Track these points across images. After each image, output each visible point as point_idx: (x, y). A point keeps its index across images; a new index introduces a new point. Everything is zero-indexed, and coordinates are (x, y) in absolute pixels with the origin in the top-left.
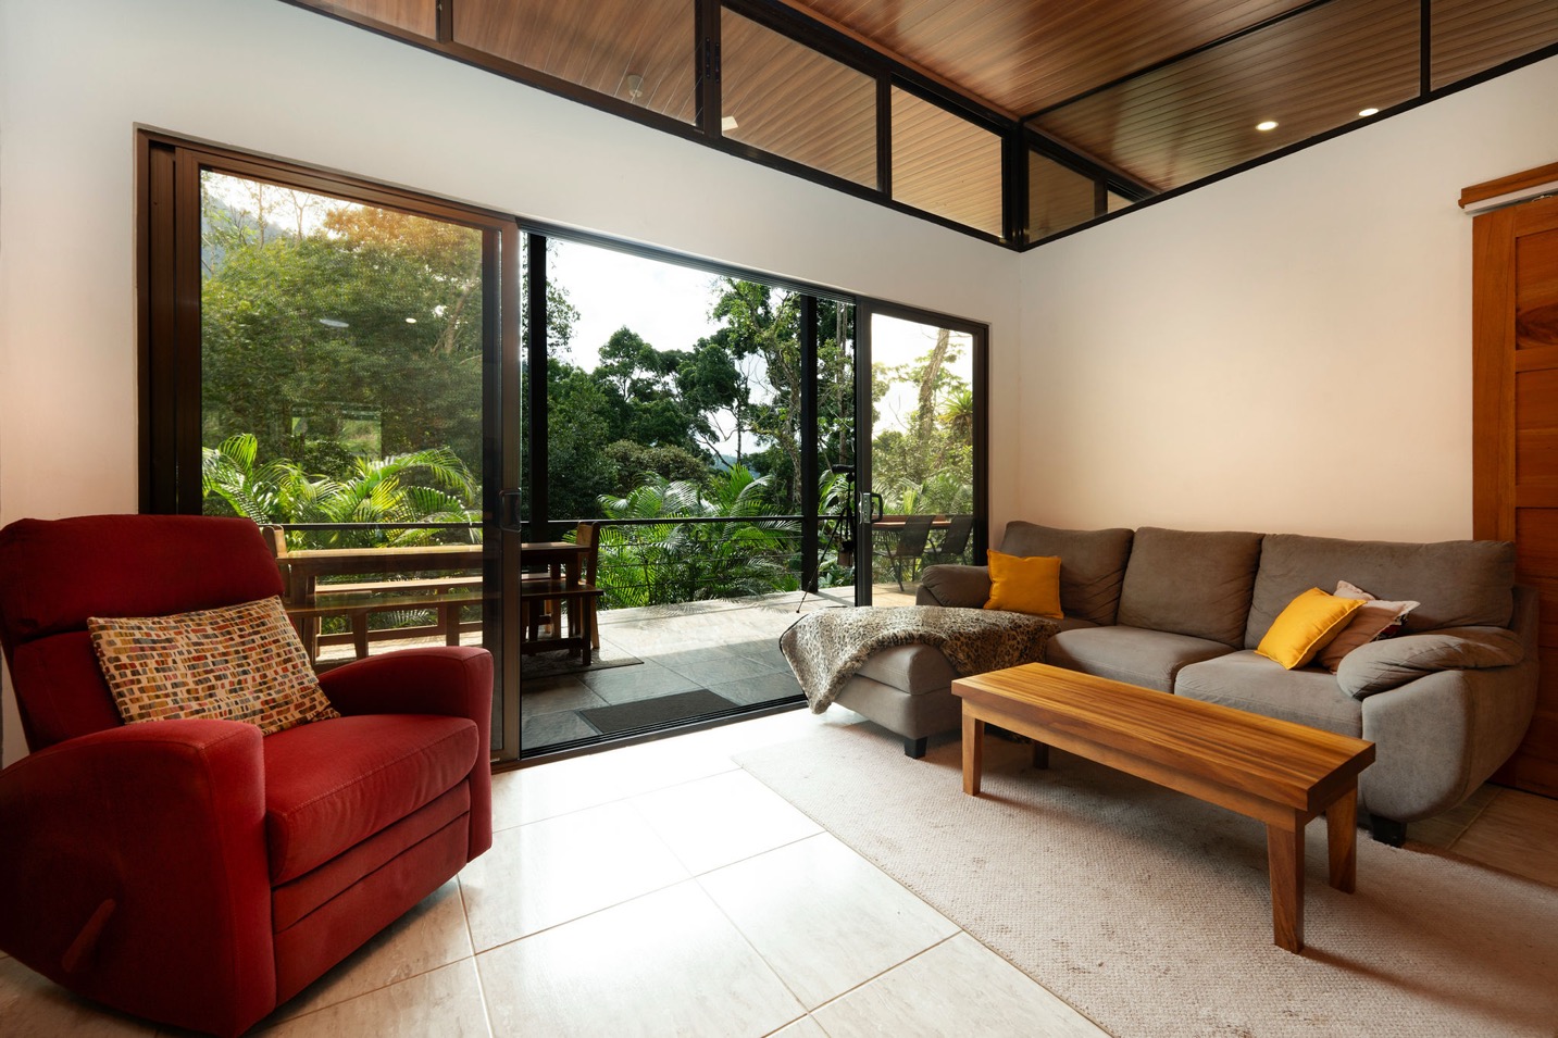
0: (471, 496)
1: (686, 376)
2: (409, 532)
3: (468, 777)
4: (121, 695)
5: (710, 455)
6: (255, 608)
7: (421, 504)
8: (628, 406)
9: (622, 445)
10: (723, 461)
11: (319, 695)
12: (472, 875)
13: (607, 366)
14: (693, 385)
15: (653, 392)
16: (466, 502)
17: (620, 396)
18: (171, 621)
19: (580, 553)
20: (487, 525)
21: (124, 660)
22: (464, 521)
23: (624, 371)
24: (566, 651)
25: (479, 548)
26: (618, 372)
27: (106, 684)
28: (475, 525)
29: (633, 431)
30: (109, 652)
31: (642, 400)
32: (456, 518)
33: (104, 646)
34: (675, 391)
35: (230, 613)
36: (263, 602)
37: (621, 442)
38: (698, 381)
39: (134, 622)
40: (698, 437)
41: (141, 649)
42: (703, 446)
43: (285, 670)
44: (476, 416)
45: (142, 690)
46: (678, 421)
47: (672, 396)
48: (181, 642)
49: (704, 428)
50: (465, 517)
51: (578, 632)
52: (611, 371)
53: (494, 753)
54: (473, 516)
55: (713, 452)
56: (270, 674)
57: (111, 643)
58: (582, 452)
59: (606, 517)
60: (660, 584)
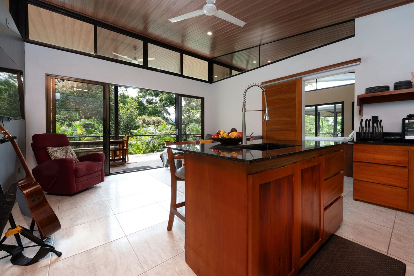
0: (101, 130)
1: (161, 98)
2: (86, 138)
3: (101, 170)
4: (52, 157)
5: (168, 119)
6: (67, 147)
7: (89, 132)
8: (145, 106)
9: (144, 117)
10: (171, 121)
11: (77, 159)
12: (101, 184)
13: (139, 95)
14: (163, 100)
15: (152, 102)
16: (100, 131)
17: (143, 103)
18: (56, 148)
19: (124, 142)
20: (104, 137)
21: (52, 152)
22: (99, 136)
23: (144, 97)
24: (122, 161)
25: (103, 141)
26: (142, 97)
27: (49, 156)
28: (101, 137)
29: (147, 113)
30: (50, 151)
31: (149, 104)
32: (97, 135)
33: (49, 151)
34: (159, 102)
35: (64, 147)
36: (68, 146)
37: (144, 116)
38: (164, 100)
39: (52, 148)
40: (165, 114)
41: (53, 151)
42: (166, 117)
43: (72, 156)
44: (102, 110)
45: (54, 156)
46: (159, 110)
47: (158, 103)
48: (58, 151)
49: (167, 112)
50: (99, 135)
51: (124, 157)
52: (141, 97)
53: (105, 173)
54: (101, 134)
55: (169, 118)
56: (70, 156)
57: (50, 150)
58: (131, 119)
59: (133, 134)
60: (146, 149)
